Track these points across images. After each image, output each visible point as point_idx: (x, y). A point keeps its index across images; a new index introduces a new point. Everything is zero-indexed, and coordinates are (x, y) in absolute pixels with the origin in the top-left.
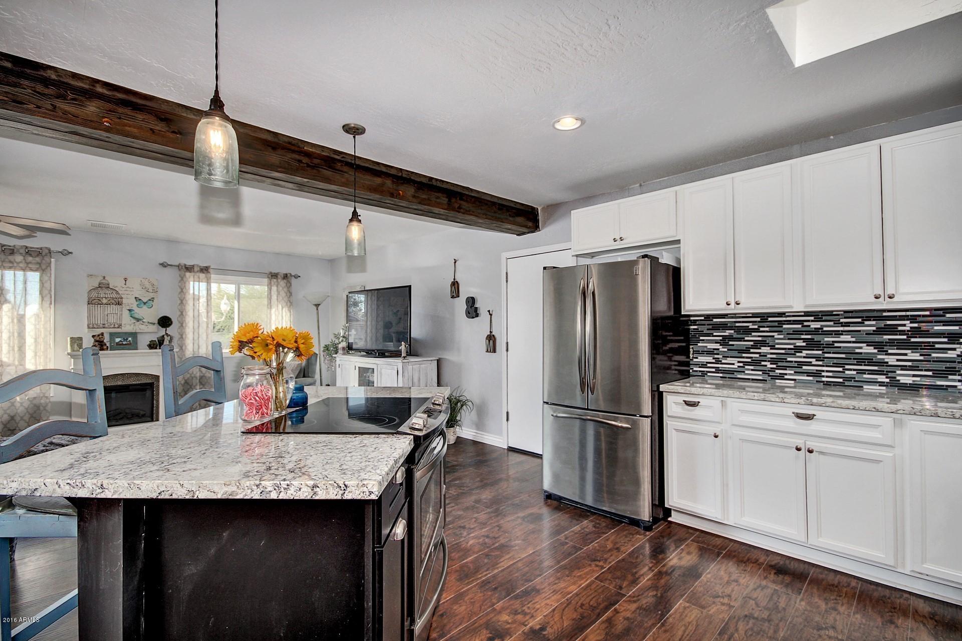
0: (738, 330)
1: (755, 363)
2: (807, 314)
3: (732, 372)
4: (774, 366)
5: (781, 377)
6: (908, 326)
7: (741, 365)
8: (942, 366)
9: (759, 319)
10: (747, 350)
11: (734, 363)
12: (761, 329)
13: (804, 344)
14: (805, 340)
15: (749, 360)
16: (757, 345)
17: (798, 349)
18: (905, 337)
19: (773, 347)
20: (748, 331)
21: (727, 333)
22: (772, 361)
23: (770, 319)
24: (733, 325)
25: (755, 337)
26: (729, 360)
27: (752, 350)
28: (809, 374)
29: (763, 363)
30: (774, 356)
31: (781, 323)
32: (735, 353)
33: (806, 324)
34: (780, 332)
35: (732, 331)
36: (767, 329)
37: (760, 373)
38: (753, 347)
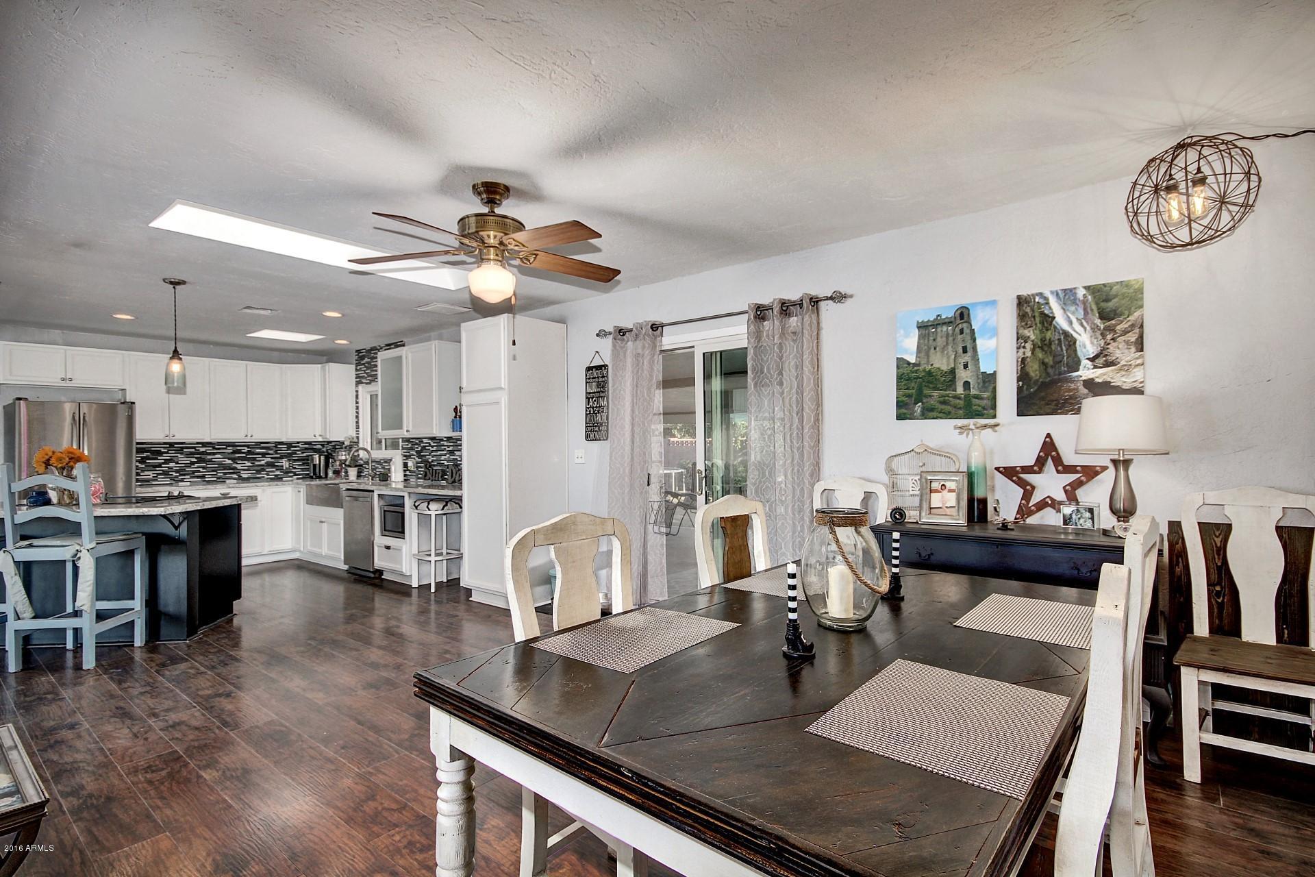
0: (153, 453)
1: (165, 473)
2: (198, 443)
3: (148, 481)
4: (178, 474)
5: (182, 481)
6: (246, 449)
7: (155, 475)
8: (259, 468)
9: (168, 446)
10: (160, 465)
11: (151, 474)
12: (170, 452)
13: (196, 460)
14: (196, 458)
15: (161, 472)
16: (166, 462)
17: (193, 463)
18: (244, 455)
19: (177, 463)
20: (160, 453)
21: (145, 455)
22: (177, 471)
23: (176, 446)
24: (149, 449)
25: (166, 457)
26: (146, 473)
27: (163, 466)
28: (198, 477)
29: (171, 473)
30: (178, 468)
31: (183, 448)
32: (151, 468)
33: (197, 449)
34: (181, 454)
35: (149, 454)
36: (173, 452)
37: (168, 479)
38: (163, 463)
